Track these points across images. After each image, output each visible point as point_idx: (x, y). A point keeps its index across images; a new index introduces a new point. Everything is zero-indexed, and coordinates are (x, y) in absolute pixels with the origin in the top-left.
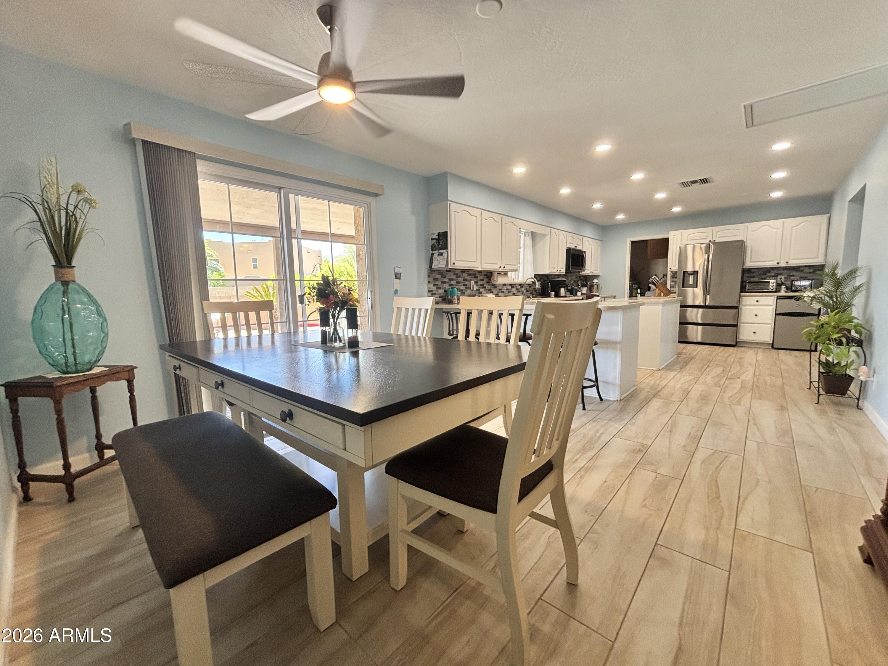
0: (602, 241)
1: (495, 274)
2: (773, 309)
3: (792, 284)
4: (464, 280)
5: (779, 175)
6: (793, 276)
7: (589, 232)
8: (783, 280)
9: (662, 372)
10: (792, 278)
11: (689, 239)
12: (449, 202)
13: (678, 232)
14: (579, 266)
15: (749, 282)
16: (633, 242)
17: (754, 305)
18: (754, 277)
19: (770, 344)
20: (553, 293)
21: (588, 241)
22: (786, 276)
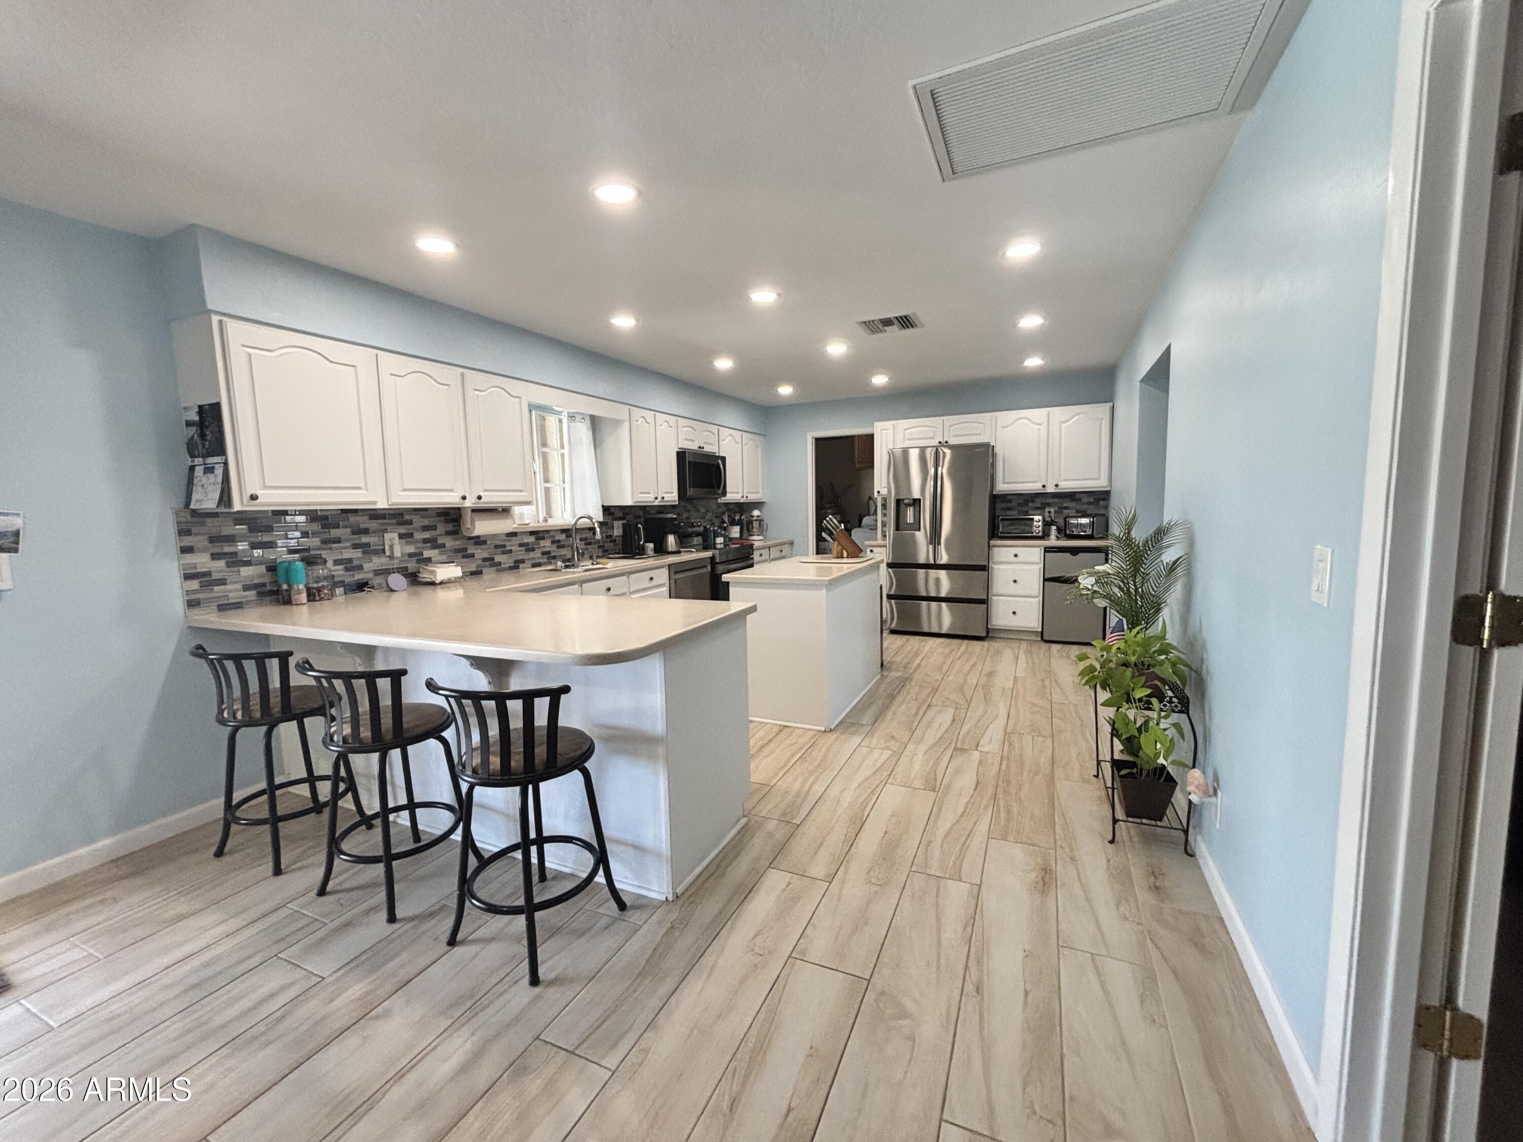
0: (765, 436)
1: (468, 516)
2: (1040, 568)
3: (1065, 522)
4: (354, 533)
5: (1031, 322)
6: (1066, 508)
7: (731, 417)
8: (1052, 515)
9: (833, 736)
10: (1065, 512)
11: (907, 436)
12: (215, 319)
13: (889, 424)
14: (713, 487)
15: (1002, 519)
16: (819, 441)
17: (1011, 563)
18: (1009, 509)
19: (1038, 632)
20: (651, 546)
21: (731, 435)
22: (1057, 509)
